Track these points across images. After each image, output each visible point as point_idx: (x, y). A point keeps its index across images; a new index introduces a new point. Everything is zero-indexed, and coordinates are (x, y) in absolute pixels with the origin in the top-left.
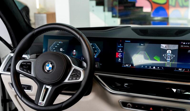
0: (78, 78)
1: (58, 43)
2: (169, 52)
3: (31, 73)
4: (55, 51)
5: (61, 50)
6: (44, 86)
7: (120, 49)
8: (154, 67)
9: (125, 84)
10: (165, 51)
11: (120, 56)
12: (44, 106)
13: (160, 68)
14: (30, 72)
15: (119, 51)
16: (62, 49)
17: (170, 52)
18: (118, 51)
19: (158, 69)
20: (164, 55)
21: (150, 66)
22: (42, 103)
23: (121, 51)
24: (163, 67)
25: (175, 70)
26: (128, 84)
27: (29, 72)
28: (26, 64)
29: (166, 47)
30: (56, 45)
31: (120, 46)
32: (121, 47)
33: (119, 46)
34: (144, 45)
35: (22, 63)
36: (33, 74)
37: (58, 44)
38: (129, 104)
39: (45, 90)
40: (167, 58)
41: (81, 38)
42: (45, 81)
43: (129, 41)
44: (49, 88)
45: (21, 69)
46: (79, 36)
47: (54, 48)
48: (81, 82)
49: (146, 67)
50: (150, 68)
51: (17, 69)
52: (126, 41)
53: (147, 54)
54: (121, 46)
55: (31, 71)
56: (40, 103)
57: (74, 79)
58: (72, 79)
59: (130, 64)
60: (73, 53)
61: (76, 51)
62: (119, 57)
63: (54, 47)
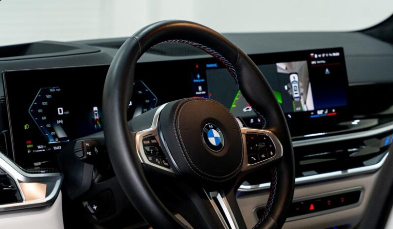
2: (294, 78)
7: (200, 88)
15: (198, 91)
17: (297, 79)
18: (197, 93)
23: (203, 91)
25: (312, 115)
29: (286, 68)
31: (197, 78)
43: (214, 63)
52: (208, 66)
54: (200, 78)
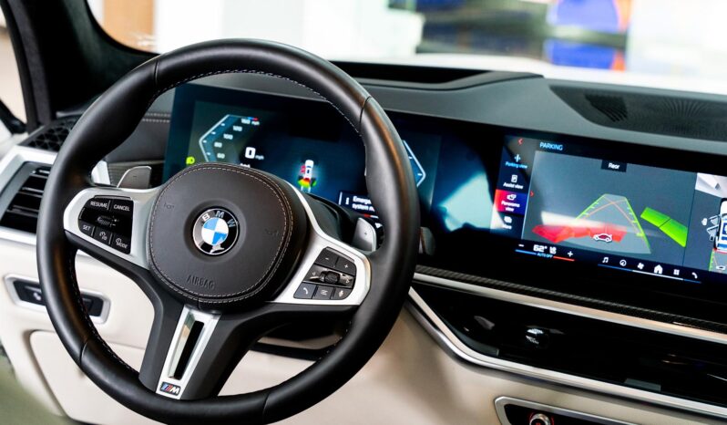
0: (341, 293)
1: (239, 123)
3: (127, 251)
4: (221, 156)
5: (250, 153)
6: (185, 311)
8: (658, 269)
9: (530, 331)
10: (713, 204)
11: (511, 207)
12: (181, 401)
13: (686, 272)
14: (125, 246)
16: (253, 150)
19: (676, 276)
20: (705, 222)
21: (643, 262)
22: (173, 385)
24: (697, 271)
26: (541, 332)
27: (118, 244)
28: (111, 206)
30: (230, 131)
32: (517, 166)
33: (512, 165)
34: (623, 169)
35: (93, 203)
36: (137, 255)
37: (238, 129)
38: (540, 416)
39: (188, 331)
40: (718, 234)
41: (366, 120)
42: (190, 289)
44: (210, 322)
45: (85, 227)
46: (356, 110)
47: (219, 141)
48: (355, 309)
49: (623, 263)
50: (639, 269)
51: (66, 226)
53: (630, 208)
55: (129, 243)
56: (164, 383)
57: (324, 292)
58: (314, 294)
59: (553, 246)
60: (304, 171)
61: (315, 164)
62: (508, 209)
63: (221, 139)
